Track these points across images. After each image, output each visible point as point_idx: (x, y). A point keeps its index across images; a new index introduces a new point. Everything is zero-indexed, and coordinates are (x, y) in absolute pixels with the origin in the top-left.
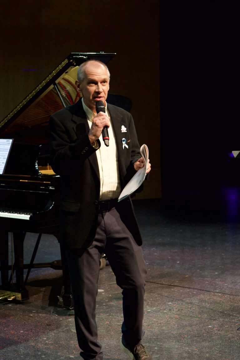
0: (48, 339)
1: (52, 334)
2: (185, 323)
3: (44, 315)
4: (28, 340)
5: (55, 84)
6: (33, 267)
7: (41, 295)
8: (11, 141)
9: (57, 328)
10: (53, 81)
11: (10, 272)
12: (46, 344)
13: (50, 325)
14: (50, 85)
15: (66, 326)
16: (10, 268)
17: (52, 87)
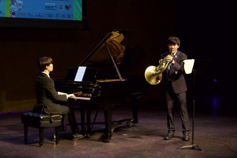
1: (97, 148)
2: (155, 146)
3: (97, 142)
4: (86, 150)
7: (99, 135)
8: (86, 67)
9: (101, 146)
10: (104, 41)
11: (85, 125)
12: (94, 151)
13: (98, 145)
15: (104, 146)
16: (85, 124)
17: (104, 44)
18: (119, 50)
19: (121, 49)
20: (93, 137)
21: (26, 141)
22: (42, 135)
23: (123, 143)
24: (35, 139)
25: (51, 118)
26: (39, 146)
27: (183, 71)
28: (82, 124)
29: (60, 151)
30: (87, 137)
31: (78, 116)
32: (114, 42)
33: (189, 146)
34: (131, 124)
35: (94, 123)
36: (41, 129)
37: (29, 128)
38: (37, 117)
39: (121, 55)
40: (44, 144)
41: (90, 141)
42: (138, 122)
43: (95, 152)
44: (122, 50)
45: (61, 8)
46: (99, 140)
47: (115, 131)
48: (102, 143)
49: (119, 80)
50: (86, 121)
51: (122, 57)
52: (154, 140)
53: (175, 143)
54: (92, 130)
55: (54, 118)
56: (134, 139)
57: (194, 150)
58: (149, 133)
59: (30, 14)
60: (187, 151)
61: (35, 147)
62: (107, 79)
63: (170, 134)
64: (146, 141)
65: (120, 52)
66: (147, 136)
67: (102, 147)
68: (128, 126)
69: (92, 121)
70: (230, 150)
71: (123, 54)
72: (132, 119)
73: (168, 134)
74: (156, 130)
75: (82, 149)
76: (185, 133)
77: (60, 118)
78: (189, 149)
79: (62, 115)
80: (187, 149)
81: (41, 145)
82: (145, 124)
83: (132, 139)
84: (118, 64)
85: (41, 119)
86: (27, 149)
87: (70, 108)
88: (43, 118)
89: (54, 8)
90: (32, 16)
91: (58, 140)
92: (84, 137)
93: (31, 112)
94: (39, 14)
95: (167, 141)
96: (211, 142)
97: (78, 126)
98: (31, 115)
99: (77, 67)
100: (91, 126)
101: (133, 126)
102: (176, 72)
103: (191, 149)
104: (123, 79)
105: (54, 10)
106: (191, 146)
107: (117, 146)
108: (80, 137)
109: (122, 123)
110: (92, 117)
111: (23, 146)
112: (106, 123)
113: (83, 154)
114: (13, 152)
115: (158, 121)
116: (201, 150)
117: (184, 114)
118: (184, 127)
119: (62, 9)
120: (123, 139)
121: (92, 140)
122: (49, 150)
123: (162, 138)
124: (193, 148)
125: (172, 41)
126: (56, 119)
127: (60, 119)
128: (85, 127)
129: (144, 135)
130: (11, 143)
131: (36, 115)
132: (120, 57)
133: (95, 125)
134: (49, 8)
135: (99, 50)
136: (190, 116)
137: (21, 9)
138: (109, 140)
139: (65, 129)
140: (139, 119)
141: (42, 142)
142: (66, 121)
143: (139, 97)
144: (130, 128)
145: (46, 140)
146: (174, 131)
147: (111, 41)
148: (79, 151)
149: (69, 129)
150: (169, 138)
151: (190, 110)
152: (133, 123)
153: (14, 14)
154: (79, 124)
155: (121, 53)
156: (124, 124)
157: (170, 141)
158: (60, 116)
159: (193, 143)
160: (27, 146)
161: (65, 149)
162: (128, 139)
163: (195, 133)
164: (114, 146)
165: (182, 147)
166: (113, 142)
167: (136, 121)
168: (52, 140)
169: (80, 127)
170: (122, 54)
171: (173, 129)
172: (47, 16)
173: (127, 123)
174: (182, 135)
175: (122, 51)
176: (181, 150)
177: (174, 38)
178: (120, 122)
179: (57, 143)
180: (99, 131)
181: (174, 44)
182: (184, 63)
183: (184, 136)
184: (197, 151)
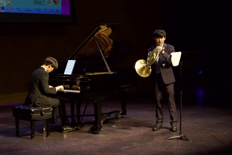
0: (85, 141)
1: (87, 140)
2: (144, 137)
3: (87, 134)
4: (77, 141)
5: (94, 36)
6: (84, 116)
7: (89, 127)
8: (75, 61)
9: (91, 138)
10: (93, 35)
11: (75, 118)
12: (84, 143)
13: (88, 137)
14: (92, 37)
15: (94, 137)
16: (75, 116)
17: (93, 38)
18: (107, 43)
19: (109, 42)
20: (83, 129)
21: (18, 134)
22: (33, 127)
23: (113, 134)
24: (27, 132)
25: (42, 111)
26: (31, 138)
27: (170, 63)
28: (72, 116)
29: (52, 143)
30: (77, 129)
31: (68, 109)
32: (102, 36)
33: (177, 137)
34: (120, 116)
35: (84, 115)
36: (32, 121)
37: (20, 121)
38: (28, 110)
40: (35, 137)
41: (80, 133)
42: (127, 114)
43: (86, 144)
44: (110, 43)
45: (49, 3)
46: (89, 132)
47: (104, 123)
48: (92, 134)
49: (108, 73)
50: (75, 114)
51: (110, 50)
52: (143, 131)
53: (163, 134)
54: (82, 122)
55: (45, 111)
56: (123, 131)
57: (181, 140)
58: (138, 125)
59: (18, 9)
60: (175, 141)
61: (26, 139)
62: (96, 72)
63: (159, 125)
64: (135, 133)
65: (108, 45)
66: (136, 128)
67: (93, 139)
68: (117, 118)
69: (82, 114)
70: (217, 140)
71: (111, 47)
72: (120, 111)
73: (156, 125)
74: (143, 121)
75: (72, 141)
76: (172, 124)
77: (51, 110)
78: (177, 140)
79: (53, 108)
80: (175, 140)
81: (32, 137)
82: (133, 115)
83: (121, 130)
84: (106, 57)
85: (32, 112)
86: (19, 141)
87: (61, 100)
88: (34, 111)
89: (43, 3)
90: (21, 10)
91: (49, 132)
92: (75, 130)
93: (21, 105)
94: (28, 9)
95: (155, 132)
96: (198, 132)
97: (68, 118)
98: (22, 108)
99: (67, 61)
100: (81, 118)
101: (122, 117)
102: (164, 65)
103: (179, 140)
104: (112, 71)
105: (42, 4)
106: (179, 137)
107: (107, 138)
108: (69, 129)
109: (111, 115)
110: (82, 109)
111: (14, 138)
112: (96, 115)
113: (74, 146)
114: (5, 144)
115: (146, 113)
116: (188, 140)
117: (171, 105)
118: (172, 118)
119: (51, 3)
120: (112, 131)
121: (82, 132)
122: (41, 142)
123: (151, 129)
124: (181, 138)
125: (159, 34)
126: (47, 112)
127: (50, 112)
128: (75, 119)
129: (133, 126)
130: (3, 136)
131: (27, 108)
132: (108, 50)
133: (84, 118)
134: (37, 3)
135: (87, 43)
136: (178, 107)
137: (10, 4)
138: (99, 131)
139: (55, 122)
140: (127, 111)
141: (33, 134)
142: (57, 114)
143: (127, 89)
144: (118, 120)
145: (36, 133)
146: (162, 122)
147: (99, 35)
148: (70, 143)
149: (59, 121)
150: (157, 129)
151: (177, 102)
152: (122, 115)
153: (3, 8)
154: (69, 116)
155: (109, 47)
156: (113, 115)
157: (158, 131)
158: (51, 109)
159: (181, 134)
160: (19, 138)
161: (56, 141)
162: (117, 130)
163: (182, 123)
164: (104, 137)
165: (170, 137)
166: (102, 134)
167: (124, 113)
168: (42, 133)
169: (70, 119)
170: (110, 48)
171: (161, 120)
172: (36, 10)
173: (116, 115)
174: (170, 126)
175: (110, 45)
176: (169, 140)
177: (161, 31)
178: (109, 114)
179: (48, 135)
180: (89, 123)
181: (161, 37)
182: (171, 56)
183: (172, 126)
184: (185, 142)
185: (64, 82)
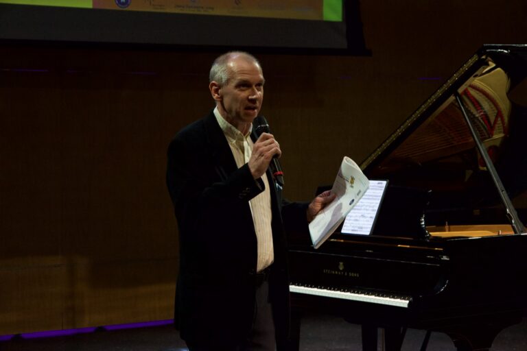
5: (457, 94)
8: (384, 183)
19: (497, 117)
32: (473, 92)
39: (496, 137)
44: (499, 119)
51: (498, 143)
62: (449, 225)
65: (491, 128)
71: (502, 135)
84: (481, 168)
132: (492, 144)
135: (430, 119)
147: (466, 92)
155: (495, 132)
170: (498, 136)
175: (499, 126)
185: (341, 264)
